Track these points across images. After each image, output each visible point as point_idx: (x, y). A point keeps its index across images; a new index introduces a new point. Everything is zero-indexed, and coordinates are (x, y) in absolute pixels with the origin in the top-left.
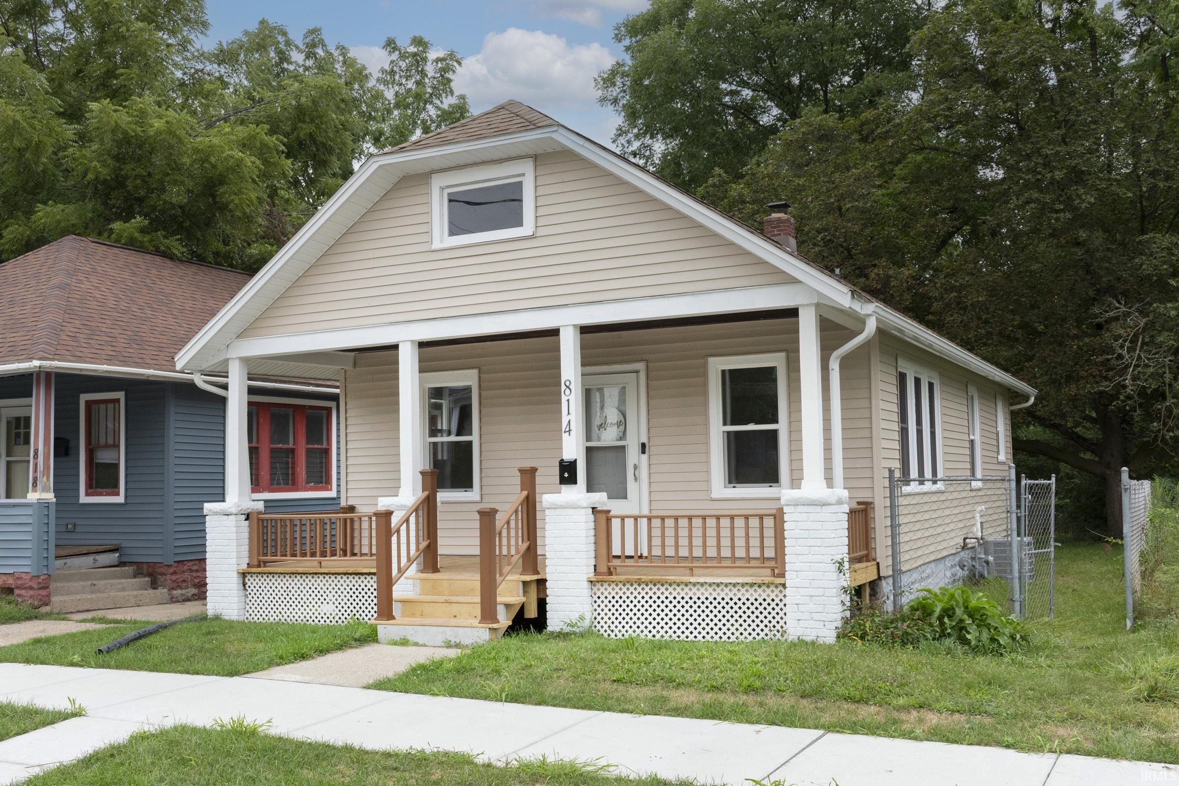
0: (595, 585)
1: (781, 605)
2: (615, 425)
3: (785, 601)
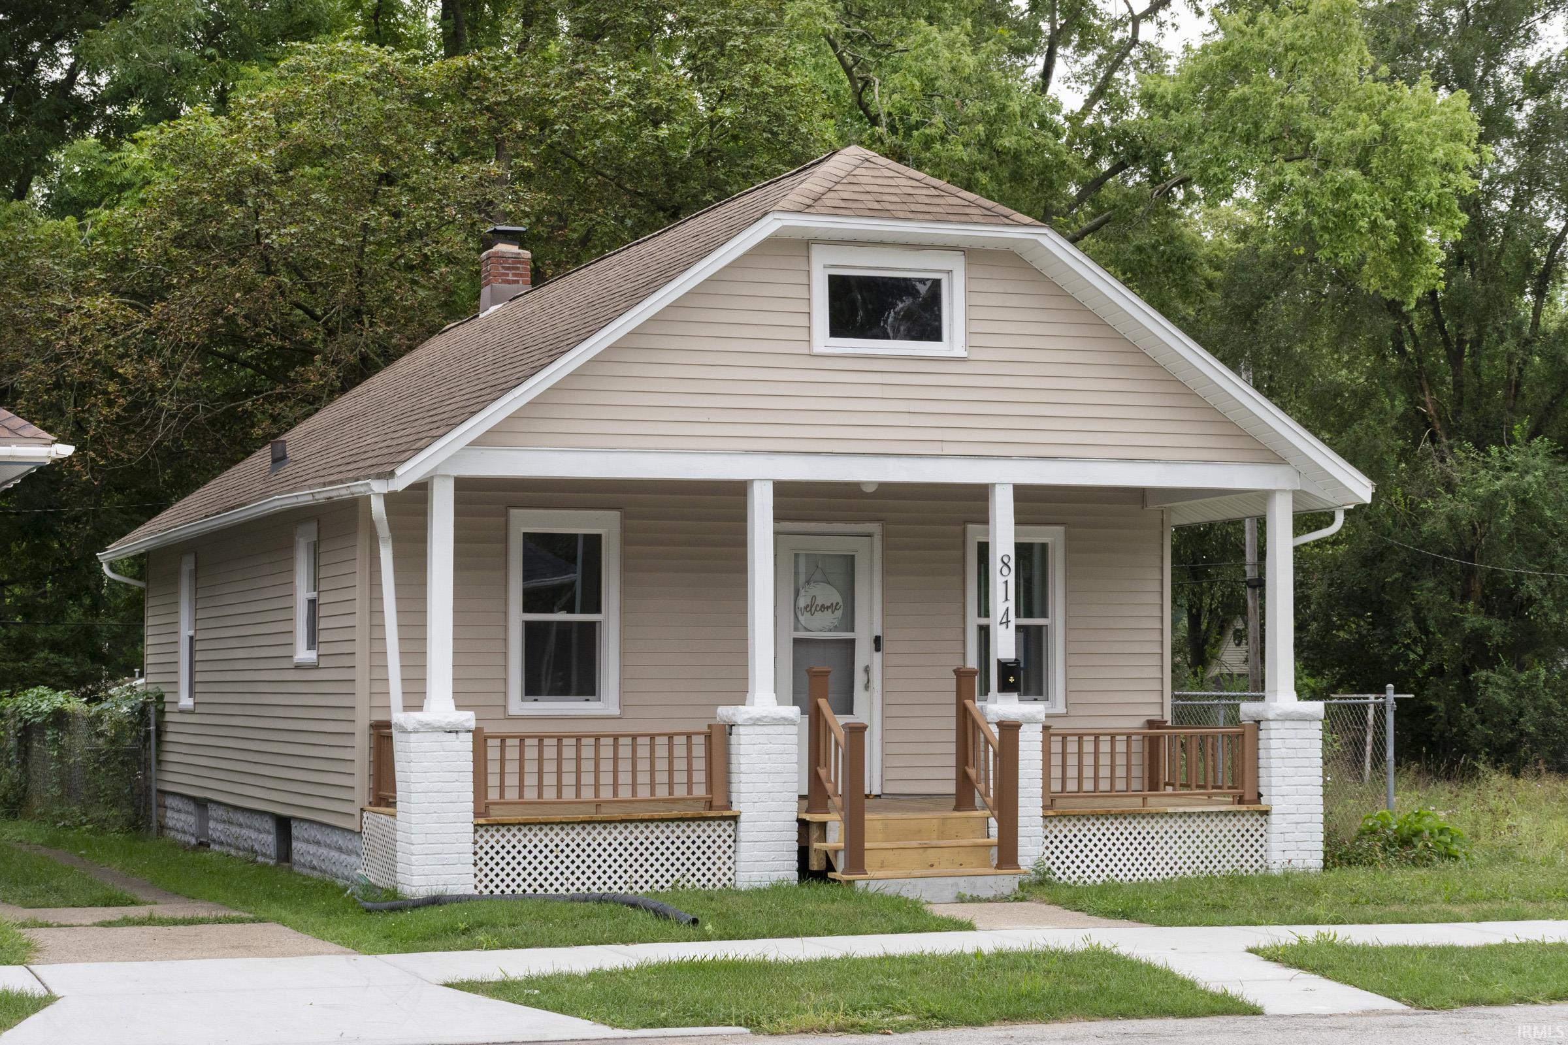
0: (1051, 822)
1: (1257, 836)
2: (828, 608)
3: (1261, 831)
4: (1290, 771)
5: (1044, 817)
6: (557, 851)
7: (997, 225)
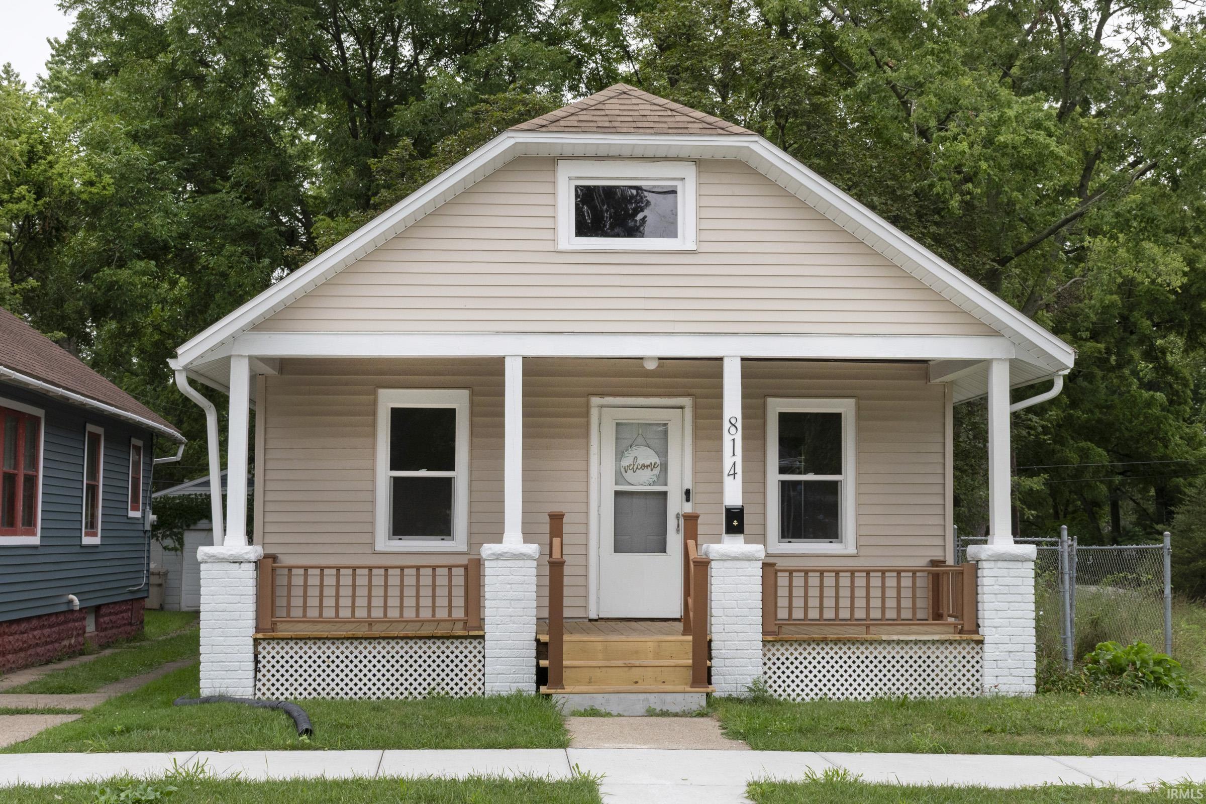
0: (772, 646)
1: (973, 662)
2: (647, 466)
3: (977, 658)
4: (1004, 606)
5: (763, 641)
6: (328, 662)
7: (711, 135)
